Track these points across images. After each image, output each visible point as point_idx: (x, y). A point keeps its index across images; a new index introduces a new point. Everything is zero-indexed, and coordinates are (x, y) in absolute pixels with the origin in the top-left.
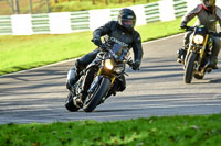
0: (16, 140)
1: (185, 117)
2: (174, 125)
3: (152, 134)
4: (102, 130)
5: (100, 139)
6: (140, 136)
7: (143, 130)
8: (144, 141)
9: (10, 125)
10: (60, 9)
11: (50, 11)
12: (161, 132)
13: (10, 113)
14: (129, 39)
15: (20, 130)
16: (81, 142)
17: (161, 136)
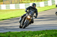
0: (11, 36)
1: (54, 30)
2: (52, 32)
3: (46, 34)
4: (33, 33)
5: (32, 36)
6: (43, 35)
7: (44, 33)
8: (44, 36)
9: (10, 32)
10: (22, 3)
11: (20, 3)
12: (48, 34)
13: (9, 29)
14: (34, 11)
15: (12, 33)
16: (28, 36)
17: (48, 35)
